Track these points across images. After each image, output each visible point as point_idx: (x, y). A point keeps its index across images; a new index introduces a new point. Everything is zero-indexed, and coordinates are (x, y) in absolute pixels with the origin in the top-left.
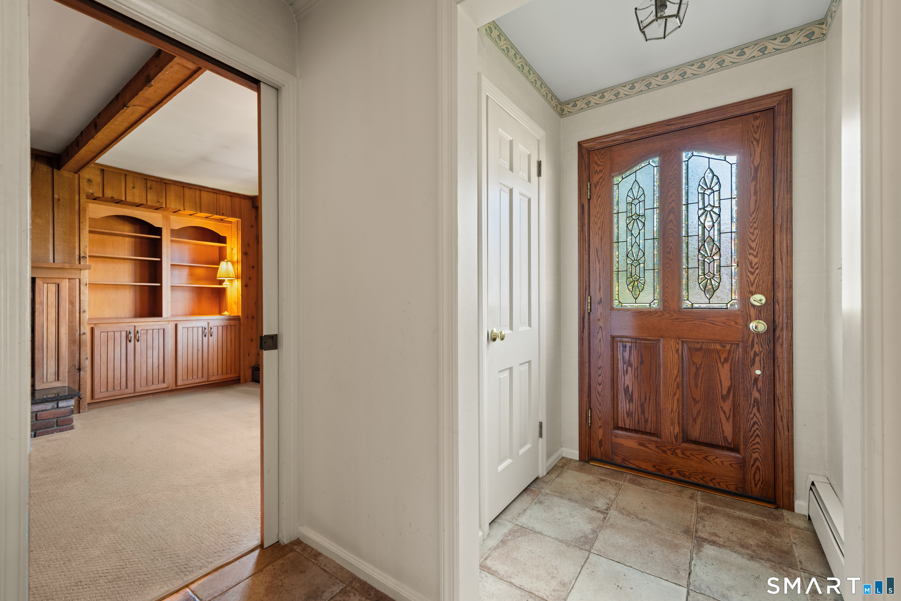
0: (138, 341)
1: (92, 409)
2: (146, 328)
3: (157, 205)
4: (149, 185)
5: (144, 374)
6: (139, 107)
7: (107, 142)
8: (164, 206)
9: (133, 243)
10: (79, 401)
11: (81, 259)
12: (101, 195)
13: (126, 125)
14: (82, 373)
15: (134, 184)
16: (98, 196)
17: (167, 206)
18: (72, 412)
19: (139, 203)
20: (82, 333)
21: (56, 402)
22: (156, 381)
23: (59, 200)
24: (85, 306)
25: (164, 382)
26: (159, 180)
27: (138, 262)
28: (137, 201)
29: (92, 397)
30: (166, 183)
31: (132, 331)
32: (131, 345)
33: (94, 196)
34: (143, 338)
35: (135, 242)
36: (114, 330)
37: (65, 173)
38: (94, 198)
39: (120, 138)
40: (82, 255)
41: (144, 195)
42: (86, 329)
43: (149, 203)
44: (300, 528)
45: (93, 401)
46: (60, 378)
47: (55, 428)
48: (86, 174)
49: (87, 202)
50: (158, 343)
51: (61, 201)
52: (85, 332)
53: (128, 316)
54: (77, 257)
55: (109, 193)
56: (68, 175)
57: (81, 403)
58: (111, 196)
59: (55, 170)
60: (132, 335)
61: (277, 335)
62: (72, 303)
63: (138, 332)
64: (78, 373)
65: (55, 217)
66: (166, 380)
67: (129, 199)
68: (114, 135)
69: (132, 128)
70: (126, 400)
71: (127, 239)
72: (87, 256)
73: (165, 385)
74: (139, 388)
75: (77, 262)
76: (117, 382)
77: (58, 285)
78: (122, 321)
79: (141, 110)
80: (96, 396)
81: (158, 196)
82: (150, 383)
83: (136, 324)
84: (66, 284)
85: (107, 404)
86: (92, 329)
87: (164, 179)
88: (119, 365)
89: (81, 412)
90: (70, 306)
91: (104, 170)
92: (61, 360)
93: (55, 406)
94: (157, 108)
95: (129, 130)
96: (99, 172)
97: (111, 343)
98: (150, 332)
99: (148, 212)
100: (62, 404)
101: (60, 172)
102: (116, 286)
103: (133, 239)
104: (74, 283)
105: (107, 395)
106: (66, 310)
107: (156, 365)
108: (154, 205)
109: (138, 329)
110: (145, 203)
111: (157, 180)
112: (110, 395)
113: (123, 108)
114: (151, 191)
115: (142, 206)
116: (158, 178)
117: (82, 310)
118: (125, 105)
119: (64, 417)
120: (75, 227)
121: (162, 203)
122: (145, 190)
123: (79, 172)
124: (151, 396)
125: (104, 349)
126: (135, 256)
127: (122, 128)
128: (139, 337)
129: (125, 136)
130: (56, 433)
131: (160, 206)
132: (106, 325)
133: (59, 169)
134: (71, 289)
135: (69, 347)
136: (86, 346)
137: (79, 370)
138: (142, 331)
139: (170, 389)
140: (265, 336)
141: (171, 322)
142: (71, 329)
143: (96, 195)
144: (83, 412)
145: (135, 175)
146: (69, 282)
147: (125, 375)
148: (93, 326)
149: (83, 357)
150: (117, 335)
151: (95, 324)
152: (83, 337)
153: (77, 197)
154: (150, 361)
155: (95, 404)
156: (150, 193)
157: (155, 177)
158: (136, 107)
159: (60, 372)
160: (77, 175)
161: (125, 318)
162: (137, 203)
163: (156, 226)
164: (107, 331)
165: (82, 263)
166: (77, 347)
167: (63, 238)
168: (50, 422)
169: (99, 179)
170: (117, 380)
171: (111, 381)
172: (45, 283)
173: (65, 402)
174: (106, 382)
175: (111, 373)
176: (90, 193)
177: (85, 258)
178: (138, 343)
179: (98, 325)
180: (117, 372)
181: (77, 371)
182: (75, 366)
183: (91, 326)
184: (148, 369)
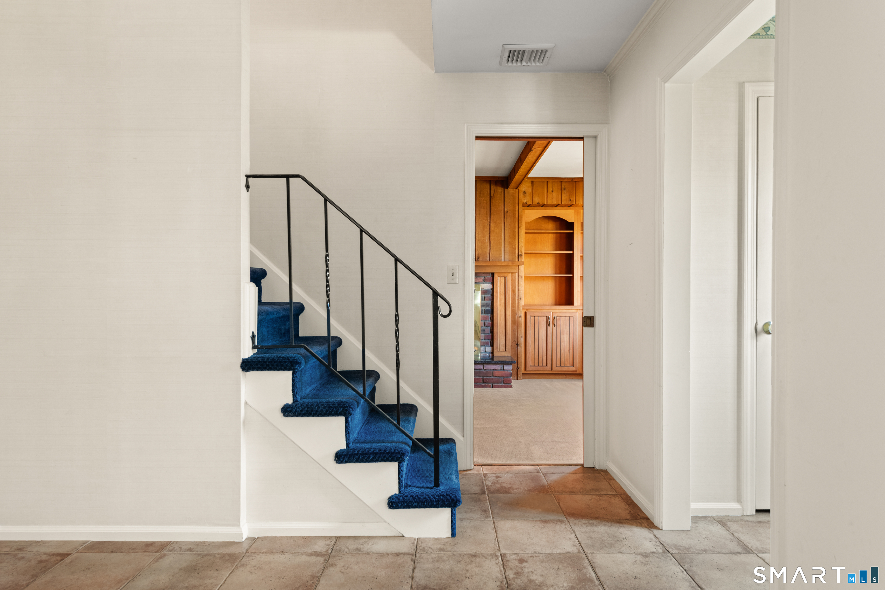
0: (555, 325)
1: (525, 378)
2: (560, 315)
3: (569, 203)
4: (563, 187)
5: (559, 356)
6: (538, 148)
7: (528, 169)
8: (574, 203)
9: (555, 238)
10: (517, 370)
11: (519, 257)
12: (531, 203)
13: (535, 158)
14: (519, 348)
15: (553, 188)
16: (530, 204)
17: (577, 203)
18: (511, 375)
19: (556, 204)
20: (519, 316)
21: (503, 365)
22: (567, 364)
23: (507, 212)
24: (522, 295)
25: (573, 365)
26: (570, 180)
27: (558, 255)
28: (555, 203)
29: (525, 369)
30: (576, 181)
31: (551, 317)
32: (550, 328)
33: (527, 204)
34: (558, 323)
35: (556, 237)
36: (539, 315)
37: (511, 190)
38: (528, 205)
39: (534, 166)
40: (519, 254)
41: (560, 196)
42: (522, 313)
43: (563, 203)
44: (607, 462)
45: (525, 372)
46: (507, 349)
47: (502, 384)
48: (523, 188)
49: (523, 209)
50: (568, 329)
51: (508, 213)
52: (521, 315)
53: (550, 304)
54: (517, 255)
55: (536, 200)
56: (512, 191)
57: (518, 372)
58: (537, 202)
59: (505, 189)
60: (550, 320)
61: (593, 317)
62: (513, 292)
63: (554, 318)
64: (517, 348)
65: (505, 225)
66: (574, 363)
67: (549, 202)
68: (530, 165)
69: (538, 159)
70: (547, 376)
71: (550, 235)
72: (523, 254)
73: (573, 369)
74: (555, 368)
75: (517, 260)
76: (541, 359)
77: (506, 277)
78: (544, 307)
79: (540, 150)
80: (527, 369)
81: (570, 195)
82: (563, 365)
83: (553, 311)
84: (510, 277)
85: (535, 376)
86: (525, 313)
87: (574, 178)
88: (542, 344)
89: (518, 379)
90: (513, 294)
91: (534, 181)
92: (507, 336)
93: (502, 368)
94: (548, 146)
95: (537, 160)
96: (530, 184)
97: (537, 325)
98: (563, 318)
99: (564, 209)
100: (506, 367)
101: (508, 190)
102: (543, 278)
103: (555, 235)
104: (515, 276)
105: (534, 369)
106: (510, 297)
107: (567, 349)
108: (566, 204)
109: (555, 316)
110: (561, 203)
111: (569, 180)
112: (536, 370)
113: (530, 151)
114: (565, 191)
115: (559, 206)
116: (570, 178)
117: (519, 298)
118: (531, 150)
119: (507, 377)
120: (516, 232)
121: (573, 201)
122: (561, 192)
123: (518, 188)
124: (564, 377)
125: (532, 330)
126: (556, 251)
127: (533, 160)
128: (555, 322)
129: (536, 164)
130: (502, 388)
131: (571, 204)
132: (534, 310)
133: (507, 188)
134: (513, 281)
135: (512, 327)
136: (521, 326)
137: (518, 345)
138: (557, 318)
139: (578, 372)
140: (584, 317)
141: (579, 310)
142: (513, 312)
143: (528, 203)
144: (520, 380)
145: (554, 180)
146: (512, 276)
147: (546, 355)
148: (526, 311)
149: (520, 336)
150: (541, 319)
151: (527, 309)
152: (520, 319)
153: (517, 207)
154: (563, 344)
155: (528, 375)
156: (564, 193)
157: (567, 178)
158: (537, 149)
159: (507, 345)
160: (517, 190)
161: (549, 305)
162: (555, 205)
163: (570, 221)
164: (535, 315)
165: (520, 260)
166: (516, 327)
167: (509, 241)
168: (500, 379)
169: (530, 190)
170: (541, 357)
171: (536, 357)
172: (499, 277)
173: (507, 366)
174: (533, 358)
175: (536, 351)
176: (524, 203)
177: (521, 256)
178: (554, 328)
179: (529, 310)
180: (541, 350)
181: (516, 346)
182: (515, 342)
183: (525, 311)
184: (562, 352)
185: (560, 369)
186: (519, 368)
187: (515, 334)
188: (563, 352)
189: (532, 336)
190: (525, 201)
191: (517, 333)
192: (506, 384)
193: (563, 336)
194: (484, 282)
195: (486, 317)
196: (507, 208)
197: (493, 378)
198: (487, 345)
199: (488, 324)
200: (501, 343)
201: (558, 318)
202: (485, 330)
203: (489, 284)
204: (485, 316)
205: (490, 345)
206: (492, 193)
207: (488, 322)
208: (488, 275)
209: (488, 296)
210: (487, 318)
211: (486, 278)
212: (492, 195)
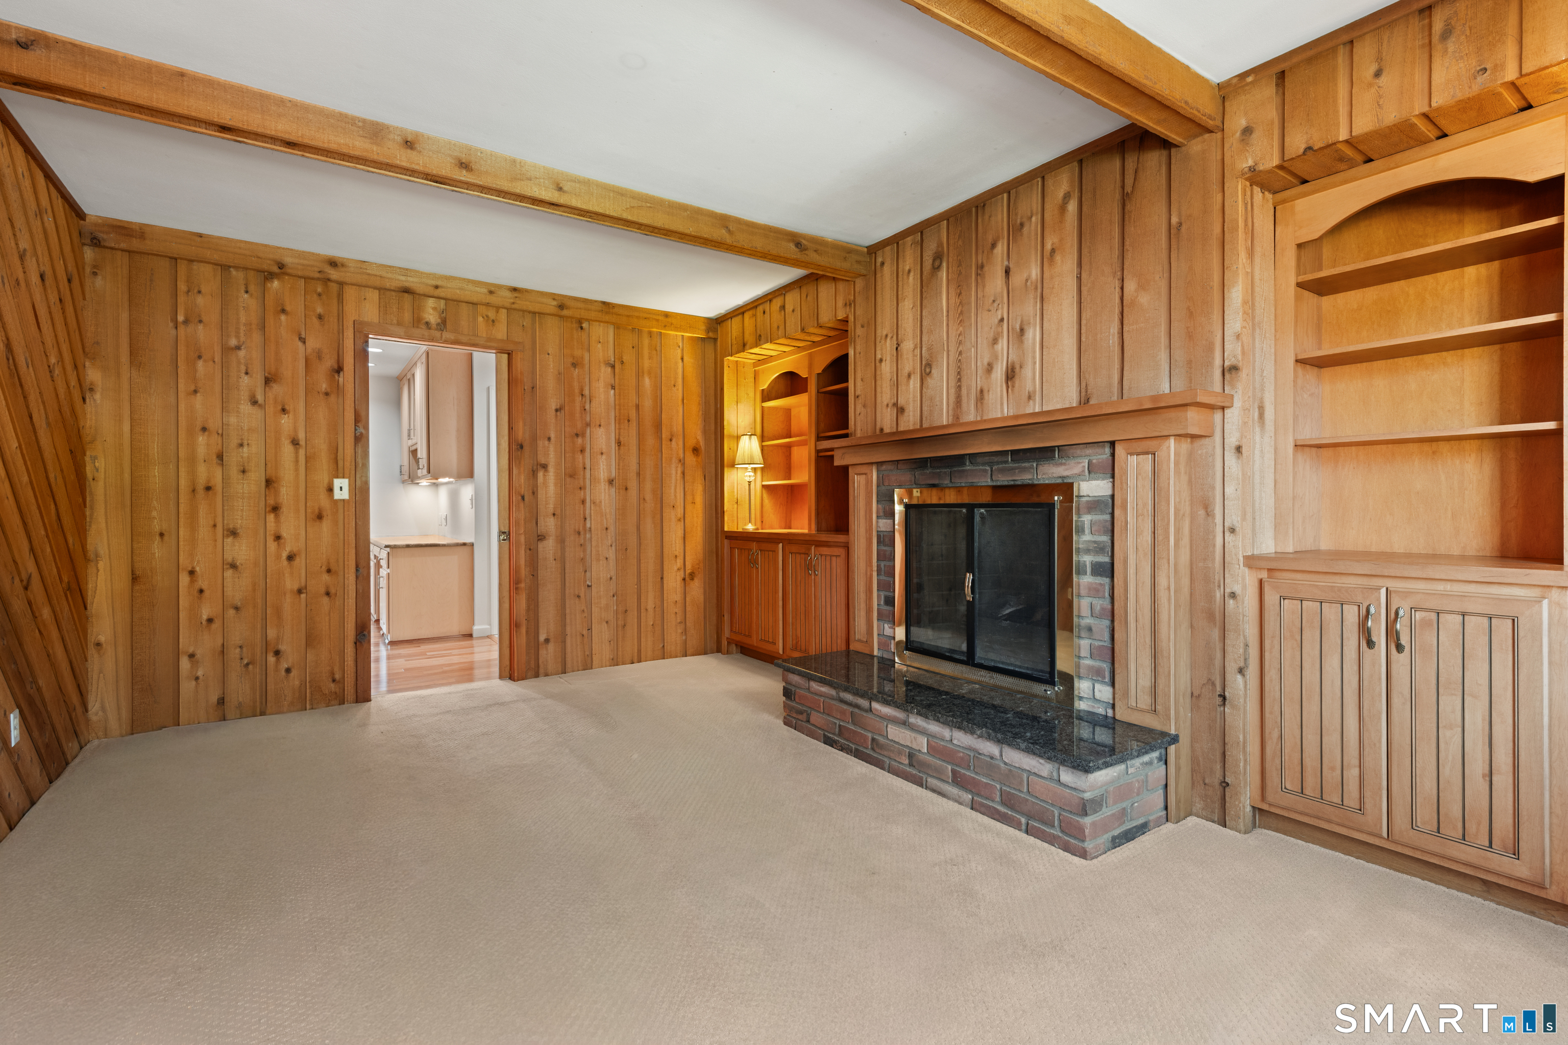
0: (1399, 647)
2: (1435, 604)
4: (1438, 28)
5: (1429, 780)
8: (1512, 75)
10: (1224, 789)
11: (1227, 376)
12: (1275, 161)
14: (1228, 708)
15: (1379, 59)
20: (1227, 591)
23: (1180, 226)
25: (1515, 857)
31: (1380, 609)
32: (1375, 661)
36: (1320, 598)
40: (1227, 365)
41: (1420, 78)
42: (1238, 582)
46: (1158, 707)
50: (1486, 672)
51: (1184, 228)
52: (1240, 591)
54: (1218, 372)
55: (1298, 142)
56: (1199, 147)
57: (1227, 799)
58: (1303, 147)
59: (1173, 151)
62: (1204, 505)
63: (1397, 616)
64: (1220, 710)
65: (1172, 276)
74: (1406, 833)
76: (1332, 778)
77: (1155, 456)
81: (1479, 50)
82: (1450, 830)
83: (1393, 584)
89: (1227, 822)
90: (1201, 512)
91: (1283, 73)
96: (1271, 91)
97: (1312, 639)
108: (1462, 96)
110: (1424, 108)
112: (1313, 811)
114: (1451, 42)
117: (1227, 527)
121: (1498, 68)
134: (1201, 467)
137: (1222, 700)
138: (1416, 615)
142: (1200, 577)
144: (1219, 829)
151: (1268, 570)
152: (1235, 605)
153: (1218, 197)
160: (1217, 136)
164: (1300, 596)
166: (1218, 633)
168: (1048, 809)
169: (1272, 114)
170: (1333, 769)
171: (1311, 762)
172: (1132, 454)
173: (1070, 773)
174: (1297, 760)
175: (1311, 739)
176: (1246, 170)
177: (1234, 372)
178: (1401, 660)
179: (1278, 574)
180: (1332, 740)
181: (1219, 700)
182: (1213, 684)
183: (1260, 577)
184: (1445, 771)
185: (1433, 844)
186: (1228, 784)
187: (1211, 659)
188: (1451, 771)
189: (1291, 679)
190: (1250, 163)
191: (1219, 655)
192: (1070, 836)
193: (1450, 704)
194: (1089, 472)
195: (1094, 586)
196: (1180, 216)
197: (1027, 800)
198: (1100, 679)
199: (1103, 609)
200: (1140, 681)
201: (1422, 620)
202: (1094, 629)
203: (1103, 479)
204: (1091, 583)
205: (1107, 680)
206: (1129, 181)
207: (1101, 605)
208: (1099, 450)
209: (1100, 521)
210: (1097, 590)
211: (1094, 461)
212: (1128, 189)
